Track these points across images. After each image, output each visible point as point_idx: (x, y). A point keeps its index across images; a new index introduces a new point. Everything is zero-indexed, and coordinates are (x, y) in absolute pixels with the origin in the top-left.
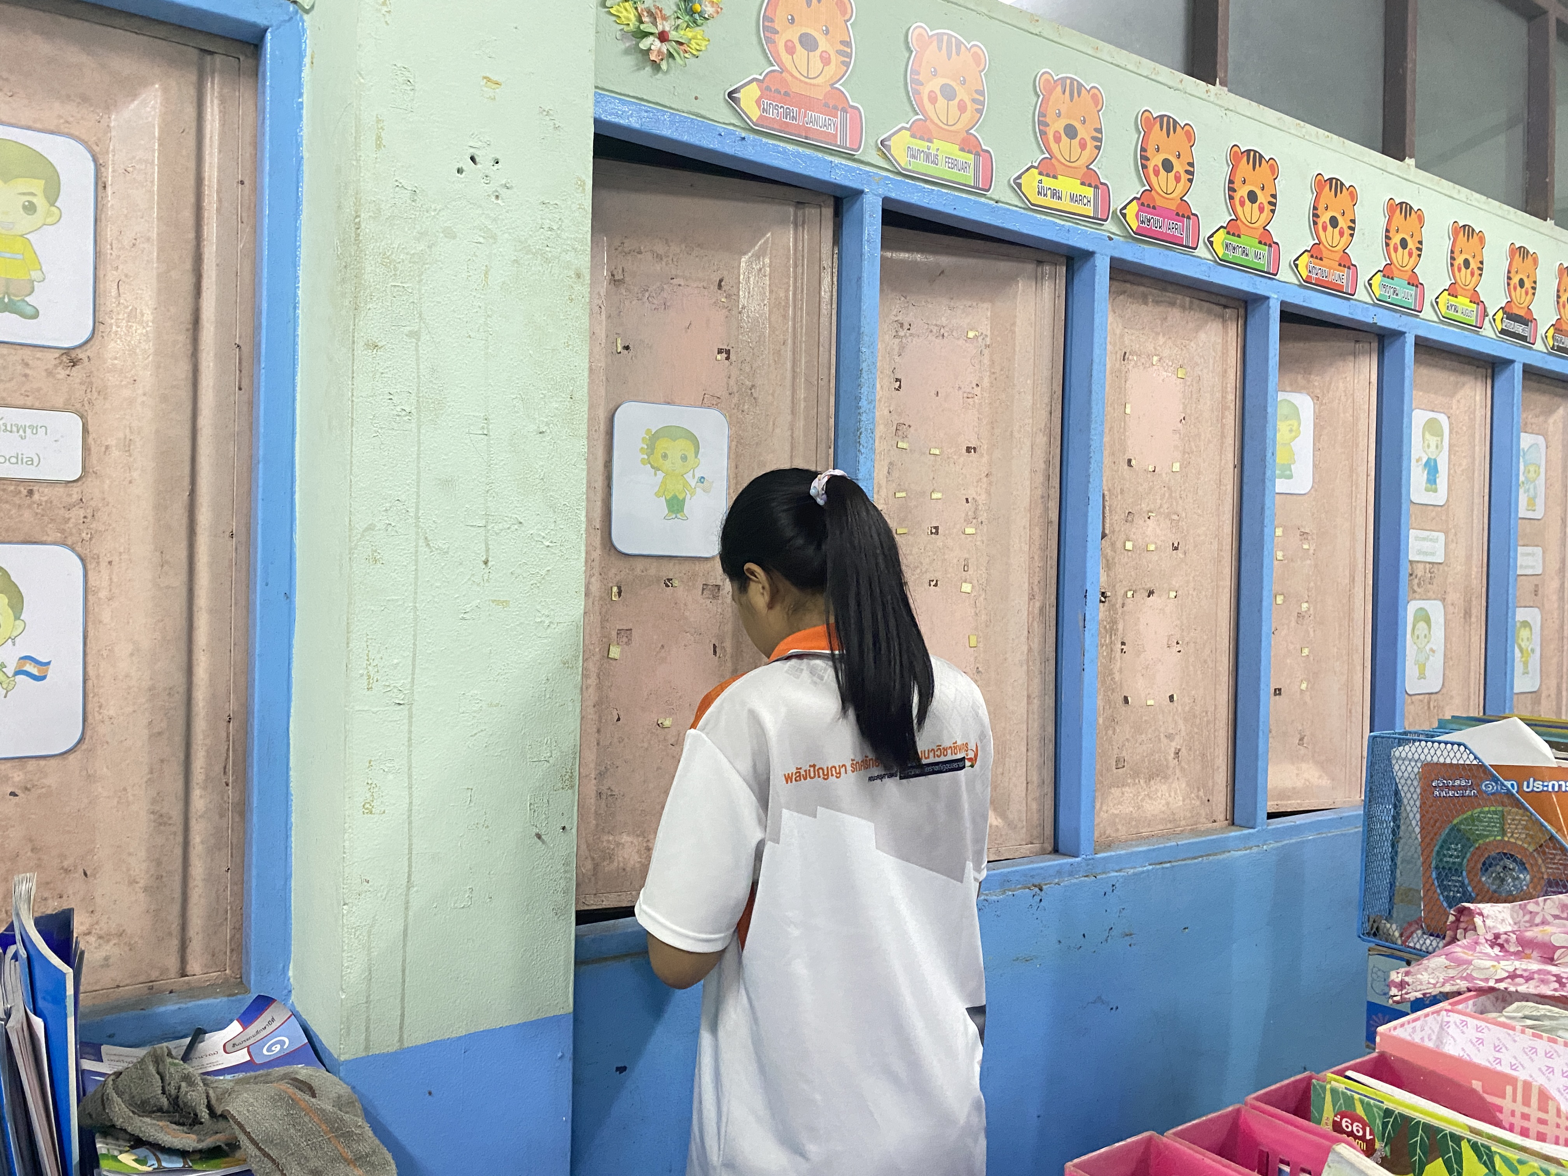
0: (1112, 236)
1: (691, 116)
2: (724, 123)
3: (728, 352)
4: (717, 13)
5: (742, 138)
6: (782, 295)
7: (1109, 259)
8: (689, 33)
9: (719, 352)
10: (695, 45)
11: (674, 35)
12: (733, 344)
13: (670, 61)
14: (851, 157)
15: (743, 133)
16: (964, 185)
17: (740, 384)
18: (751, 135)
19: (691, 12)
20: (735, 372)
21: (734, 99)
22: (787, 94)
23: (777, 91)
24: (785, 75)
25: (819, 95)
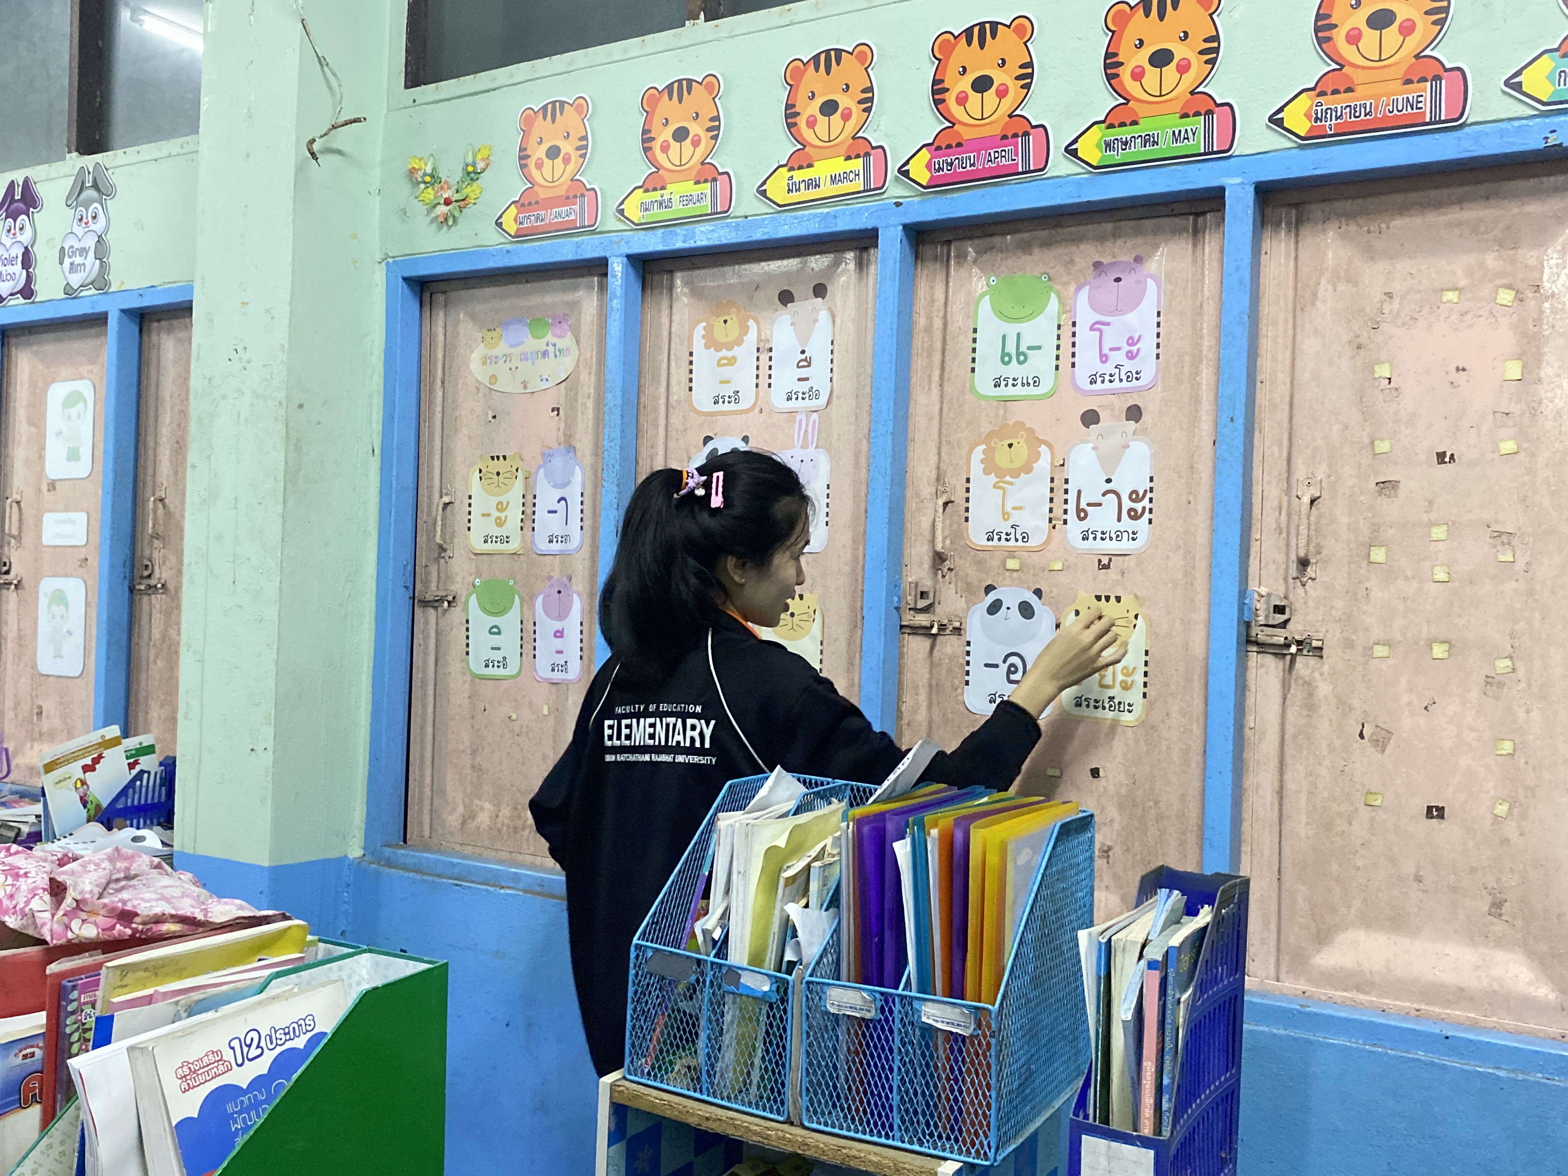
0: (900, 200)
1: (476, 249)
2: (495, 245)
3: (558, 409)
4: (488, 165)
5: (508, 252)
6: (588, 355)
7: (901, 228)
8: (469, 189)
9: (553, 410)
10: (472, 196)
11: (457, 197)
12: (562, 402)
13: (454, 217)
14: (593, 232)
15: (509, 247)
16: (701, 216)
17: (565, 435)
18: (515, 246)
19: (469, 173)
20: (562, 425)
21: (499, 224)
22: (537, 202)
23: (530, 204)
24: (535, 188)
25: (562, 192)
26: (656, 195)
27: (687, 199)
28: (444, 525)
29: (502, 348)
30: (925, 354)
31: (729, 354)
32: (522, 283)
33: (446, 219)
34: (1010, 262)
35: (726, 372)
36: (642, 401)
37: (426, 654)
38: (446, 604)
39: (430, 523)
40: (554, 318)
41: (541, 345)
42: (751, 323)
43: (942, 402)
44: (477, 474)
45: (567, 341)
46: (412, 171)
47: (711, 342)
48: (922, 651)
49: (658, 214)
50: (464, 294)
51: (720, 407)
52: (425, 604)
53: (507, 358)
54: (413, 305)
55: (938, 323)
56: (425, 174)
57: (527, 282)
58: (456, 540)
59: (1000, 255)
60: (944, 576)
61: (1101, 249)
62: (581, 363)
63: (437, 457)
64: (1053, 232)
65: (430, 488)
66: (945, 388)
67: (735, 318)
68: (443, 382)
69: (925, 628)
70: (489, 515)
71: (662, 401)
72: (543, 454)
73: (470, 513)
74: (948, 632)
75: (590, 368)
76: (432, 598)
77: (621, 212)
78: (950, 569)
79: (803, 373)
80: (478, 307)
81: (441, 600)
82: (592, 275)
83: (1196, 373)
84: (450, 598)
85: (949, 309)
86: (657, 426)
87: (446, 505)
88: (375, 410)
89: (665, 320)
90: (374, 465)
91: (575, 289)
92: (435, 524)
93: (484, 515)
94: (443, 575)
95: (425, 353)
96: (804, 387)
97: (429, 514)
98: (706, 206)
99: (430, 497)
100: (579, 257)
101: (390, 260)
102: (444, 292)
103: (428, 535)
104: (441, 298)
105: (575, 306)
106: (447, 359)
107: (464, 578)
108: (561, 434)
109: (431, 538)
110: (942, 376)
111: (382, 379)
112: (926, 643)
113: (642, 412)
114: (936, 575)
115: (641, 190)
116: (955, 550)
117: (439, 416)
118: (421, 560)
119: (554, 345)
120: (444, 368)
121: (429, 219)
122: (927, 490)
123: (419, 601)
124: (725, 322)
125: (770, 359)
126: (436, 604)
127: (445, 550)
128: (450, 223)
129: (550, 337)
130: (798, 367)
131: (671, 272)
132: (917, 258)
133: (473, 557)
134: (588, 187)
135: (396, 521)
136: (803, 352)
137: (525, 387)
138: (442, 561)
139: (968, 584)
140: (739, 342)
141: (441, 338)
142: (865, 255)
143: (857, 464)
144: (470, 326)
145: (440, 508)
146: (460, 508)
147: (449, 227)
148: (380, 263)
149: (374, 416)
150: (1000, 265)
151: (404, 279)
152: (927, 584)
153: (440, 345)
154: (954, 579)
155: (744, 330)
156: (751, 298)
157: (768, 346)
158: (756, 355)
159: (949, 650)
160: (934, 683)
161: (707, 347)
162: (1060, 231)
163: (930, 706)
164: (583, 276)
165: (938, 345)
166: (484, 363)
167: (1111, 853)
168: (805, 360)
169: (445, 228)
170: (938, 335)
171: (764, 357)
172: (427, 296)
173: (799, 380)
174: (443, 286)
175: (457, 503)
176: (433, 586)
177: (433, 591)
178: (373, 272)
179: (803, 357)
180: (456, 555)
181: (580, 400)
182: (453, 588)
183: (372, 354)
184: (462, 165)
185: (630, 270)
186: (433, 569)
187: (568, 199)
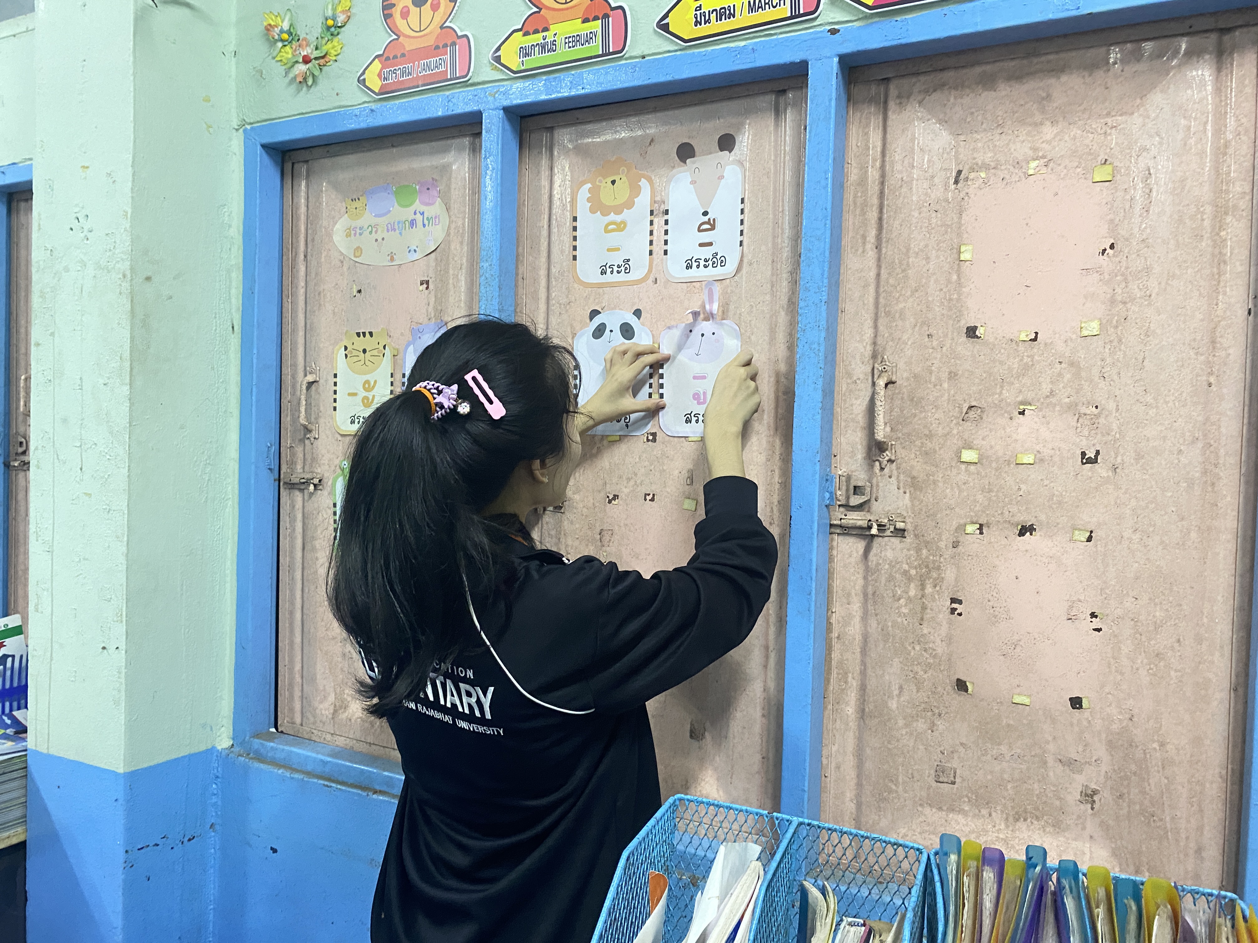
0: (836, 27)
1: (337, 110)
2: (359, 104)
3: (427, 282)
4: (349, 18)
5: (372, 111)
6: (460, 223)
7: (836, 60)
8: (330, 45)
9: (422, 284)
10: (333, 52)
11: (317, 54)
12: (431, 274)
13: (313, 75)
14: (466, 84)
15: (373, 106)
16: (591, 58)
17: (435, 309)
18: (379, 105)
19: (328, 28)
20: (432, 300)
21: (362, 81)
22: (403, 55)
23: (395, 57)
24: (401, 38)
25: (430, 41)
26: (537, 38)
27: (575, 40)
28: (308, 405)
29: (367, 219)
30: (858, 212)
31: (618, 218)
32: (387, 147)
33: (305, 79)
34: (966, 101)
35: (614, 238)
36: (520, 272)
37: (292, 538)
38: (312, 487)
39: (295, 403)
40: (421, 184)
41: (407, 214)
42: (644, 183)
43: (879, 267)
44: (342, 352)
45: (436, 209)
46: (269, 28)
47: (597, 206)
48: (855, 555)
49: (538, 59)
50: (327, 162)
51: (609, 278)
52: (292, 486)
53: (373, 228)
54: (274, 174)
55: (873, 174)
56: (282, 31)
57: (393, 146)
58: (321, 421)
59: (953, 92)
60: (882, 469)
61: (1088, 80)
62: (452, 232)
63: (301, 333)
64: (1025, 62)
65: (294, 365)
66: (884, 250)
67: (624, 179)
68: (305, 256)
69: (861, 528)
70: (355, 394)
71: (543, 273)
72: (412, 330)
73: (335, 392)
74: (888, 533)
75: (463, 237)
76: (296, 481)
77: (498, 59)
78: (890, 461)
79: (706, 237)
80: (343, 176)
81: (307, 483)
82: (464, 136)
83: (1219, 225)
84: (316, 481)
85: (887, 159)
86: (536, 299)
87: (310, 384)
88: (234, 284)
89: (545, 183)
90: (235, 342)
91: (446, 150)
92: (299, 404)
93: (349, 394)
94: (308, 457)
95: (288, 226)
96: (707, 253)
97: (293, 394)
98: (596, 47)
99: (294, 377)
100: (450, 113)
101: (248, 127)
102: (307, 162)
103: (293, 415)
104: (304, 169)
105: (445, 169)
106: (310, 232)
107: (330, 460)
108: (431, 309)
109: (295, 419)
110: (879, 238)
111: (241, 252)
112: (859, 545)
113: (520, 283)
114: (872, 466)
115: (521, 33)
116: (898, 438)
117: (302, 291)
118: (287, 442)
119: (423, 214)
120: (306, 241)
121: (287, 80)
122: (861, 370)
123: (285, 483)
124: (613, 182)
125: (666, 222)
126: (302, 487)
127: (310, 431)
128: (310, 82)
129: (417, 205)
130: (699, 230)
131: (551, 129)
132: (849, 100)
133: (340, 438)
134: (460, 34)
135: (258, 401)
136: (705, 213)
137: (392, 259)
138: (307, 442)
139: (913, 478)
140: (629, 204)
141: (303, 209)
142: (782, 100)
143: (772, 339)
144: (333, 197)
145: (304, 387)
146: (326, 388)
147: (309, 87)
148: (237, 130)
149: (233, 291)
150: (954, 105)
151: (264, 146)
152: (860, 478)
153: (303, 218)
154: (895, 473)
155: (635, 190)
156: (644, 154)
157: (663, 208)
158: (649, 218)
159: (889, 554)
160: (870, 590)
161: (593, 211)
162: (1035, 60)
163: (865, 618)
164: (453, 137)
165: (875, 201)
166: (348, 235)
167: (1096, 798)
168: (708, 222)
169: (305, 89)
170: (873, 189)
171: (659, 221)
172: (288, 166)
173: (701, 245)
174: (306, 155)
175: (322, 382)
176: (299, 467)
177: (299, 473)
178: (230, 139)
179: (706, 219)
180: (323, 436)
181: (451, 272)
182: (319, 470)
183: (230, 226)
184: (321, 20)
185: (508, 127)
186: (299, 450)
187: (437, 49)
